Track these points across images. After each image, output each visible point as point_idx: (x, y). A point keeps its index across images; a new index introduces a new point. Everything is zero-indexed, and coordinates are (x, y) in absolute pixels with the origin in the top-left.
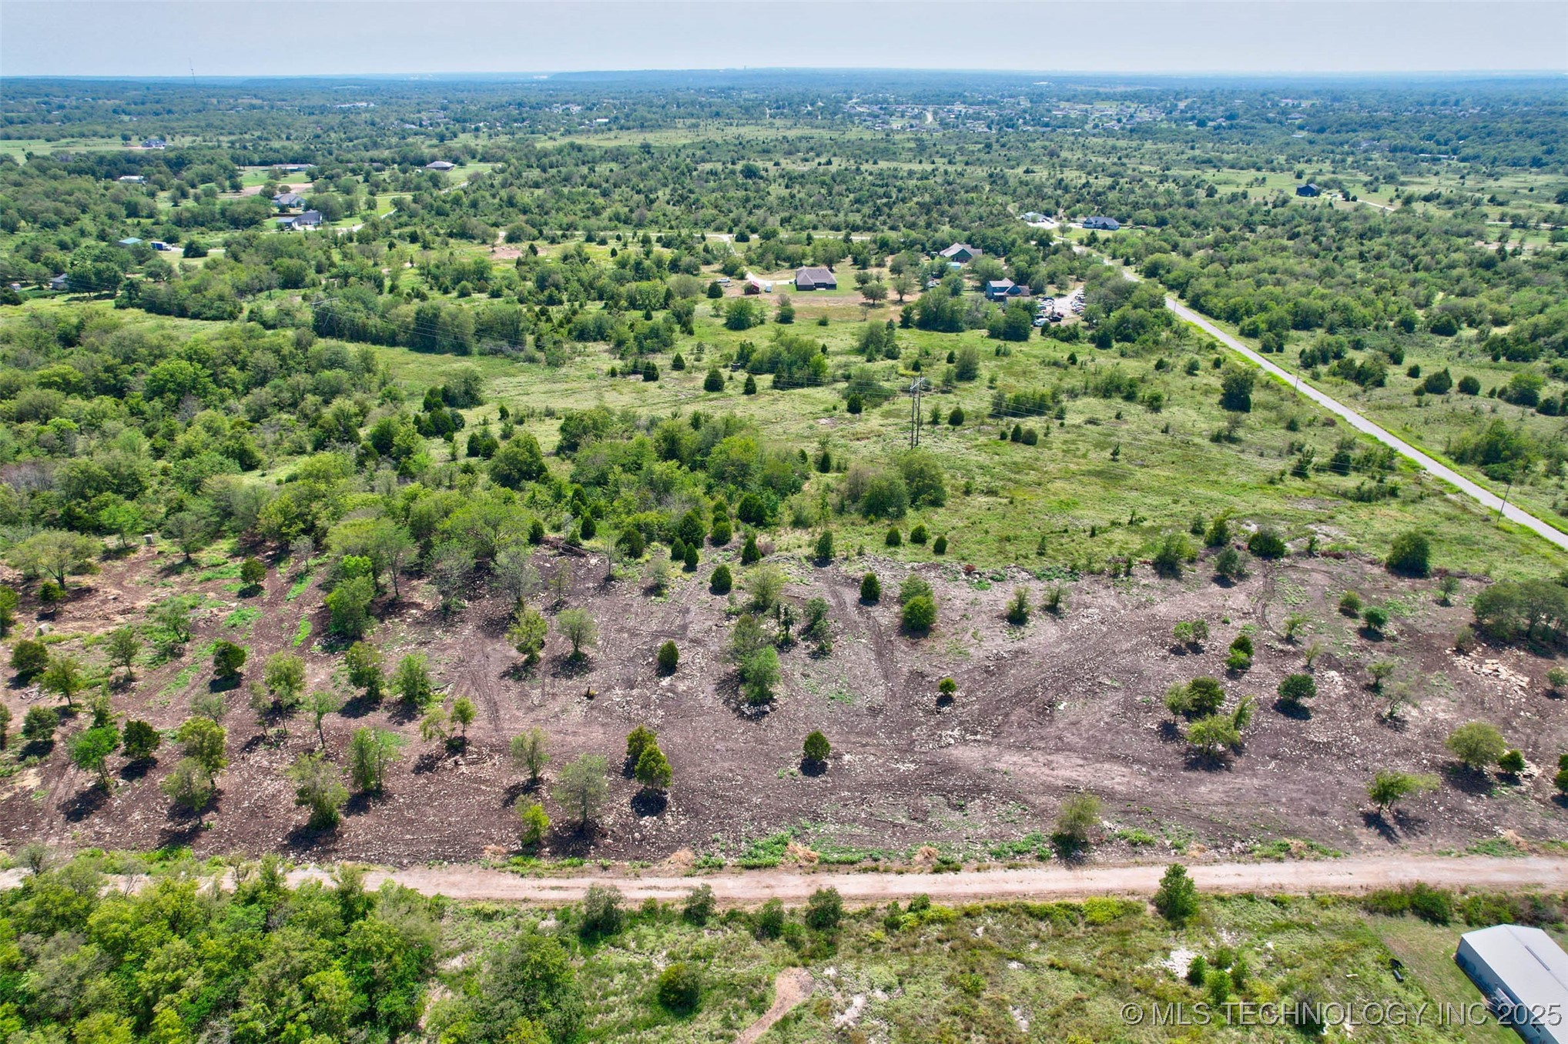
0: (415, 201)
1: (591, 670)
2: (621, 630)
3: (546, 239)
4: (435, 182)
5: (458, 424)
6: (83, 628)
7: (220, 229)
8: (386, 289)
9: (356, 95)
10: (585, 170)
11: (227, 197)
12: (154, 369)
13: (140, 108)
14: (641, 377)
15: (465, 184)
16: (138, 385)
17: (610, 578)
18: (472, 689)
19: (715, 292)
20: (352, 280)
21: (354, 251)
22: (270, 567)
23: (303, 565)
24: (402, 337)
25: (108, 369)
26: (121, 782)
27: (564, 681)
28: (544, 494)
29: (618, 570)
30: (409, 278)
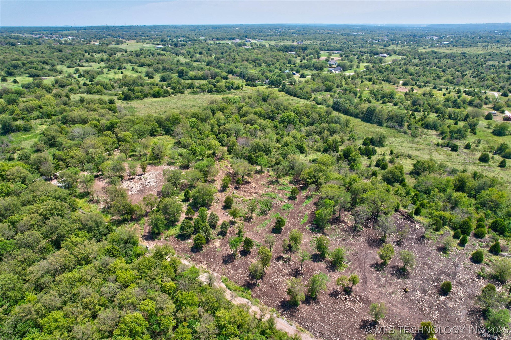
0: (373, 67)
1: (408, 278)
2: (424, 263)
3: (417, 86)
4: (381, 61)
5: (374, 152)
6: (244, 195)
7: (311, 70)
8: (358, 96)
9: (359, 30)
10: (436, 61)
11: (315, 60)
12: (284, 114)
13: (299, 32)
14: (450, 149)
15: (390, 62)
16: (279, 117)
17: (423, 237)
18: (359, 267)
19: (489, 117)
20: (348, 92)
21: (350, 82)
22: (300, 190)
23: (310, 194)
24: (360, 115)
25: (272, 111)
26: (239, 255)
27: (396, 279)
28: (402, 191)
29: (428, 234)
30: (366, 94)
